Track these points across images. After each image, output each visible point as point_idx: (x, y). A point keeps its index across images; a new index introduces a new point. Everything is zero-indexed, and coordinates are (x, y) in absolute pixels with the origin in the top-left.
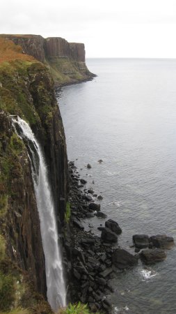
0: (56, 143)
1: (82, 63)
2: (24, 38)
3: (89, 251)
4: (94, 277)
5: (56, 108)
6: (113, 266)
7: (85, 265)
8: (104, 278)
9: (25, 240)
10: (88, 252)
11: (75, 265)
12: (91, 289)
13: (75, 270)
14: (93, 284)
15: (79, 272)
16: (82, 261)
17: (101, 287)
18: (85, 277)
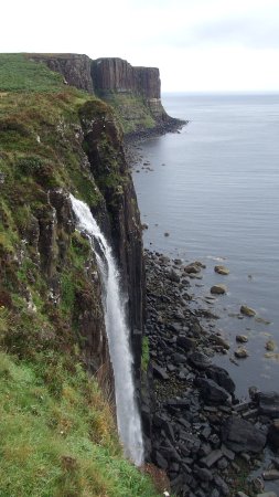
1: (156, 100)
2: (59, 60)
3: (182, 420)
4: (191, 466)
6: (223, 447)
7: (174, 444)
8: (209, 469)
10: (179, 423)
11: (157, 444)
13: (158, 453)
14: (191, 478)
15: (166, 458)
16: (169, 436)
17: (204, 485)
18: (176, 467)
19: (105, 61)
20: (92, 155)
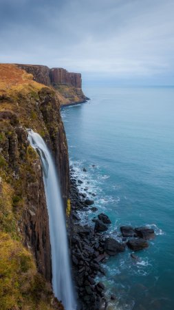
0: (61, 152)
1: (79, 89)
2: (33, 68)
3: (85, 240)
4: (89, 262)
5: (61, 124)
6: (105, 253)
7: (82, 252)
8: (97, 263)
9: (37, 235)
11: (73, 251)
12: (87, 274)
13: (74, 256)
14: (88, 268)
15: (77, 259)
16: (80, 248)
18: (82, 262)
19: (56, 70)
20: (44, 112)
